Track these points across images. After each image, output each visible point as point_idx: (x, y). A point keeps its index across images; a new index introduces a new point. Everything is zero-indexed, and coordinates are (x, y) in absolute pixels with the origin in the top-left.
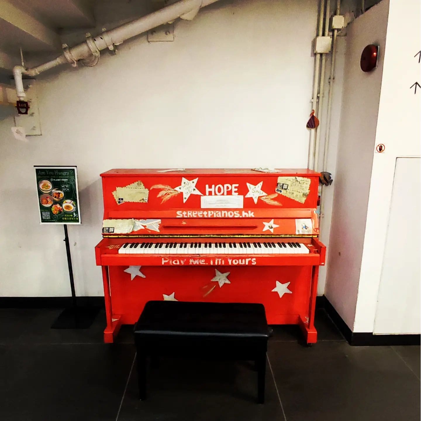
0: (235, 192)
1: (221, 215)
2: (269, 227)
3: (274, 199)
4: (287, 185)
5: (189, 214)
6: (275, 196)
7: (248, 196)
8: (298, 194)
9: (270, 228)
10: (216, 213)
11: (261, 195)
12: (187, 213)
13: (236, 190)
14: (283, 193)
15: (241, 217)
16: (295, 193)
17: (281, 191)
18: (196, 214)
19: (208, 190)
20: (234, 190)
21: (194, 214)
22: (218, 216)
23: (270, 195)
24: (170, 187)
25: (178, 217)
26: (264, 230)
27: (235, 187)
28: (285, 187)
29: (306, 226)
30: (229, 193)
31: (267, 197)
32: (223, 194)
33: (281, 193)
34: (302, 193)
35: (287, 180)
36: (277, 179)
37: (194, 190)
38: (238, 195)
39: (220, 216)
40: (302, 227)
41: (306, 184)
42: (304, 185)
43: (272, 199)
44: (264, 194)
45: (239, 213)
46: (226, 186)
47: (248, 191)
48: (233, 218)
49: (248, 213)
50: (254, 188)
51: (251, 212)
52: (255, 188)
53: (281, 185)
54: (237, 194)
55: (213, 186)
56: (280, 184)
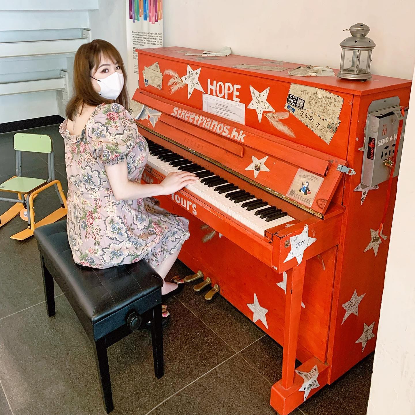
0: (237, 96)
1: (210, 127)
2: (256, 166)
3: (284, 122)
4: (303, 101)
5: (183, 114)
6: (286, 115)
7: (251, 106)
8: (320, 122)
9: (255, 169)
10: (207, 122)
11: (267, 110)
12: (182, 112)
13: (238, 93)
14: (297, 113)
15: (229, 136)
16: (316, 120)
17: (294, 110)
18: (188, 115)
19: (209, 87)
20: (236, 93)
21: (187, 115)
22: (206, 127)
23: (277, 113)
24: (178, 75)
25: (172, 114)
26: (248, 169)
27: (237, 90)
28: (300, 103)
29: (307, 188)
30: (230, 97)
31: (274, 115)
32: (224, 97)
33: (293, 114)
34: (327, 123)
35: (304, 91)
36: (289, 87)
37: (197, 83)
38: (240, 102)
39: (208, 127)
40: (300, 187)
41: (335, 106)
42: (330, 108)
43: (281, 120)
44: (271, 109)
45: (228, 130)
46: (227, 84)
47: (251, 99)
48: (220, 136)
49: (239, 133)
50: (258, 96)
51: (243, 134)
52: (260, 96)
53: (294, 99)
54: (239, 100)
55: (215, 82)
56: (293, 96)
